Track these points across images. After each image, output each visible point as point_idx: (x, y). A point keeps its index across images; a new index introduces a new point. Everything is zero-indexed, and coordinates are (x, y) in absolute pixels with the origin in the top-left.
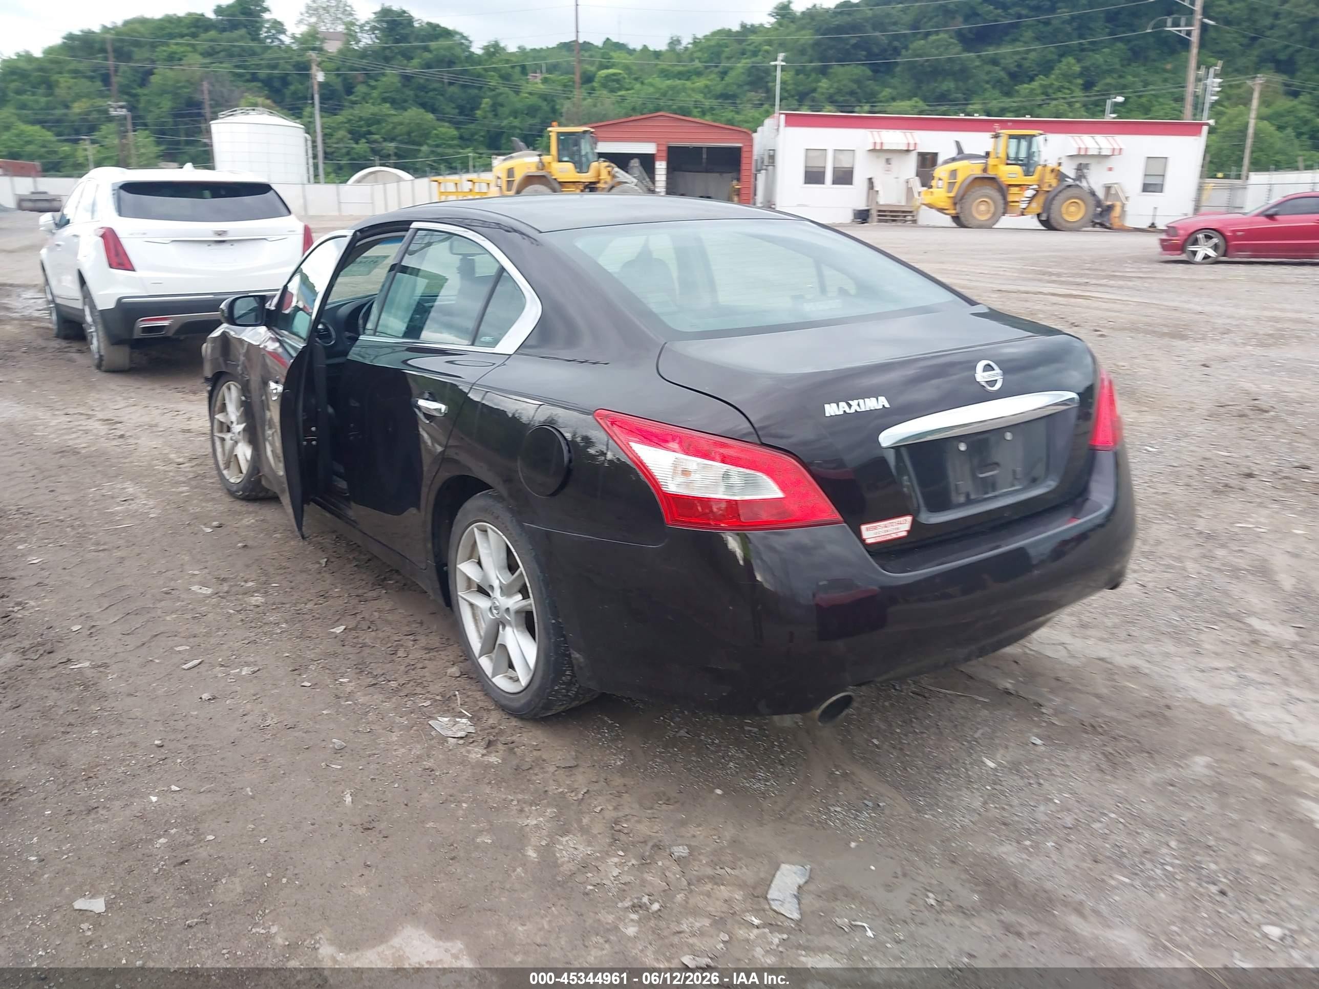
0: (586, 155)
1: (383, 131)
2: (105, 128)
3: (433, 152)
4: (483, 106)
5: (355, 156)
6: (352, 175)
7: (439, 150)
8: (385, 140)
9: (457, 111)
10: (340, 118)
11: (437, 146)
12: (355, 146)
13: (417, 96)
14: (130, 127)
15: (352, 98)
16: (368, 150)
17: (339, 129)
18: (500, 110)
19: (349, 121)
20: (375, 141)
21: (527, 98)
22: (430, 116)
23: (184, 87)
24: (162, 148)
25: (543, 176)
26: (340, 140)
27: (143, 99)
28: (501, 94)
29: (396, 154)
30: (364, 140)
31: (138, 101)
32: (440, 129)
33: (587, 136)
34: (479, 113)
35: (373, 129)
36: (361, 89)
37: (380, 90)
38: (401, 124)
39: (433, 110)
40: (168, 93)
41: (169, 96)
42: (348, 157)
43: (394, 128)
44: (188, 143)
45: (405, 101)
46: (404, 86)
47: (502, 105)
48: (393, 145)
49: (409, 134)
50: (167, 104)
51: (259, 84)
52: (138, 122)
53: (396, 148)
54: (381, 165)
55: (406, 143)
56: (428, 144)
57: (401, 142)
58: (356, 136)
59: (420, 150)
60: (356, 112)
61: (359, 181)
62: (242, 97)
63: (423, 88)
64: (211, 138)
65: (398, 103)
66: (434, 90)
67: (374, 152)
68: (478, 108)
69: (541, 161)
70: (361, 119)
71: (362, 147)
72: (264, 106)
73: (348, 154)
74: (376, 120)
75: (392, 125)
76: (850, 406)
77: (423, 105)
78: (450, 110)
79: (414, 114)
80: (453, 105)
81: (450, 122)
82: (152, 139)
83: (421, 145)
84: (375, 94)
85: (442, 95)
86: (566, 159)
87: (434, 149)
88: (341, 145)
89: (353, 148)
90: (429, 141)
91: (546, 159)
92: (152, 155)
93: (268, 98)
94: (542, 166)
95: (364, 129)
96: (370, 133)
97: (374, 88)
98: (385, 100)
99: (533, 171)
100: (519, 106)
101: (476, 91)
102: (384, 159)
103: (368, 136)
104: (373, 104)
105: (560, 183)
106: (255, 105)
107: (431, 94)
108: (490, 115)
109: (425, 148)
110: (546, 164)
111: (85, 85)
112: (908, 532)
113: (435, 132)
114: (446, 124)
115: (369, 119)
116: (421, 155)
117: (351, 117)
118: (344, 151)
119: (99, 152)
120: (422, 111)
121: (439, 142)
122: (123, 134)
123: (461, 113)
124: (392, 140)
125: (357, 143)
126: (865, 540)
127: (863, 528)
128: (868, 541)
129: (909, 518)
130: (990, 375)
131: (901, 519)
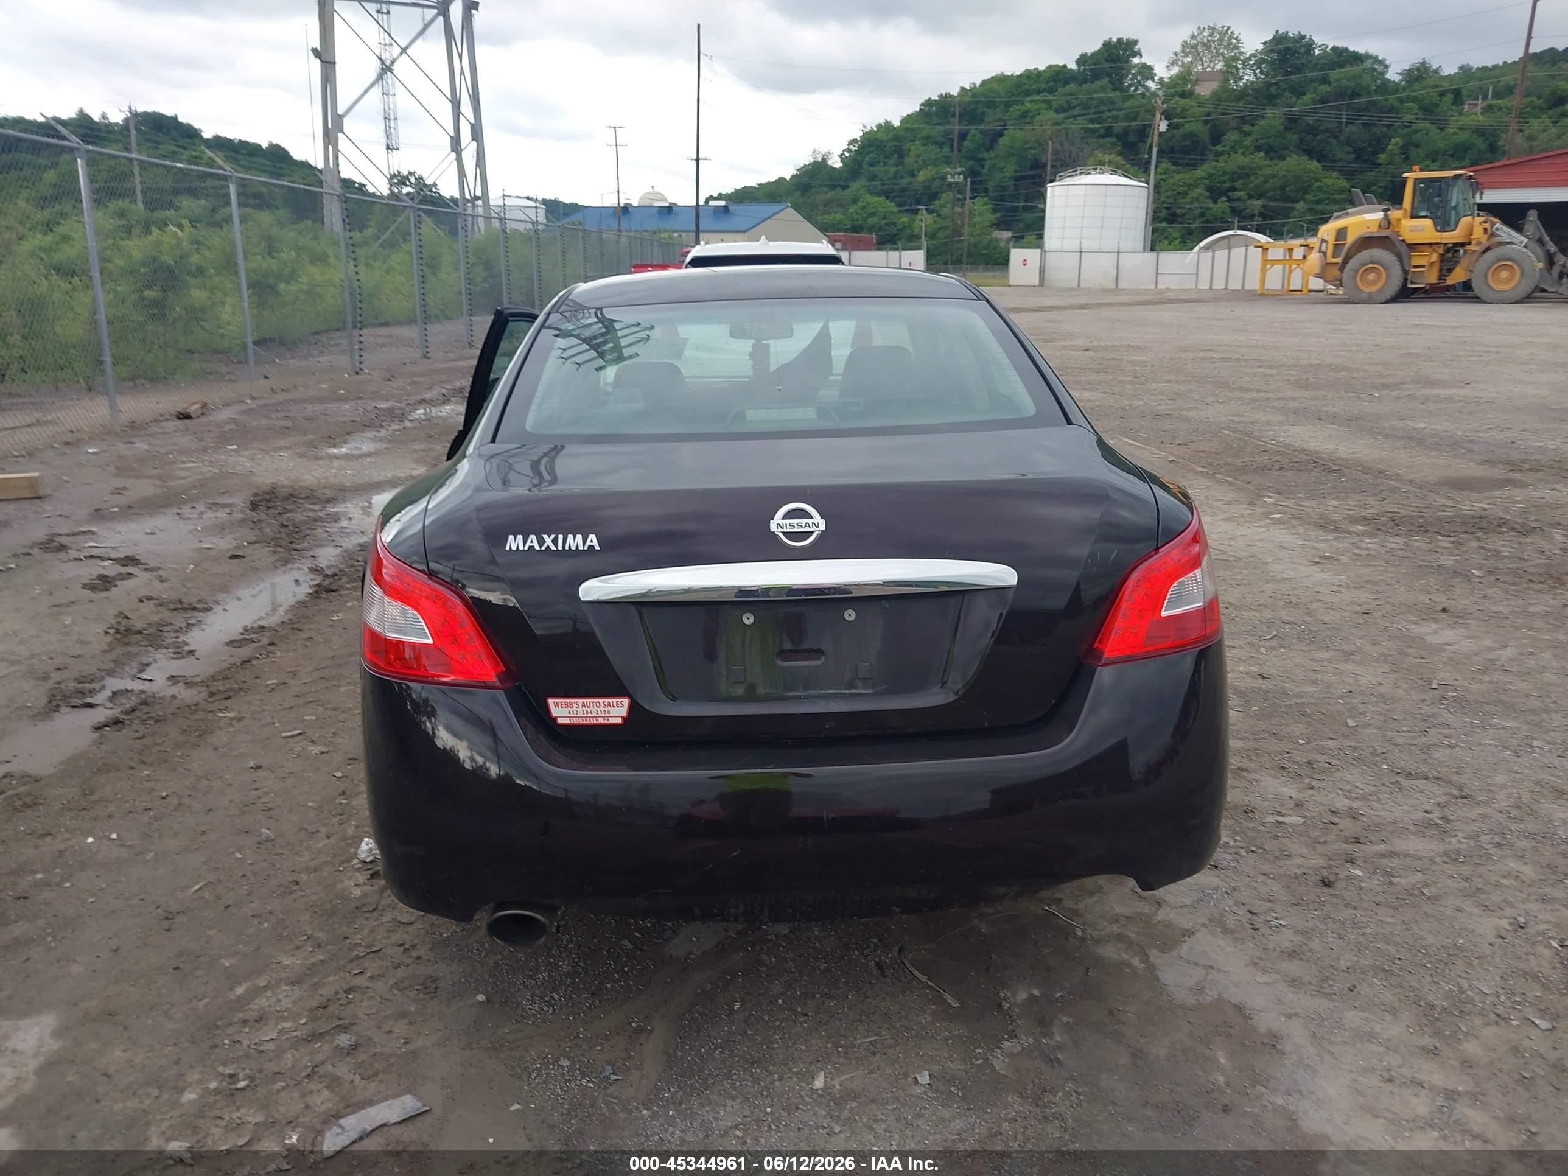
0: (1455, 208)
1: (1251, 185)
2: (946, 197)
3: (1310, 210)
4: (1390, 147)
5: (1211, 218)
6: (1202, 240)
7: (1320, 207)
8: (1250, 197)
9: (1352, 156)
10: (1199, 173)
11: (1319, 202)
12: (1212, 205)
13: (1301, 140)
14: (968, 195)
15: (1219, 148)
16: (1229, 209)
17: (1196, 186)
18: (1414, 152)
19: (1210, 176)
20: (1238, 199)
21: (1455, 134)
22: (1315, 165)
23: (1031, 148)
24: (998, 215)
25: (1387, 237)
26: (1197, 199)
27: (988, 164)
28: (1416, 131)
29: (1261, 214)
30: (1224, 199)
31: (983, 167)
32: (1324, 180)
33: (1460, 182)
34: (1383, 157)
35: (1237, 184)
36: (1231, 136)
37: (1255, 136)
38: (1274, 176)
39: (1321, 157)
40: (1013, 155)
41: (1014, 159)
42: (1202, 219)
43: (1266, 182)
44: (1026, 209)
45: (1286, 148)
46: (1286, 129)
47: (1418, 146)
48: (1260, 203)
49: (1283, 188)
50: (1011, 168)
51: (1113, 140)
52: (979, 187)
53: (1263, 206)
54: (1240, 228)
55: (1276, 200)
56: (1305, 201)
57: (1270, 199)
58: (1215, 194)
59: (1294, 208)
60: (1221, 164)
61: (1207, 248)
62: (1092, 155)
63: (1313, 130)
64: (1045, 203)
65: (1274, 152)
66: (1327, 130)
67: (1235, 212)
68: (1383, 150)
69: (1386, 217)
70: (1225, 173)
71: (1222, 205)
72: (1110, 163)
73: (1202, 215)
74: (1243, 174)
75: (1262, 178)
76: (541, 542)
77: (1310, 153)
78: (1344, 154)
79: (1296, 163)
80: (1350, 149)
81: (1340, 171)
82: (989, 206)
83: (1297, 201)
84: (1247, 142)
85: (1336, 137)
86: (1423, 214)
87: (1313, 206)
88: (1196, 205)
89: (1209, 209)
90: (1307, 197)
91: (1395, 214)
92: (986, 224)
93: (1120, 155)
94: (1387, 223)
95: (1228, 185)
96: (1234, 189)
97: (1249, 134)
98: (1258, 148)
99: (1374, 231)
100: (1441, 144)
101: (1385, 129)
102: (1246, 221)
103: (1230, 194)
104: (1243, 154)
105: (1409, 245)
106: (1102, 164)
107: (1320, 137)
108: (1397, 159)
109: (1300, 206)
110: (1394, 222)
111: (934, 151)
112: (624, 718)
113: (1319, 184)
114: (1335, 174)
115: (1234, 173)
116: (1296, 213)
117: (1213, 172)
118: (1198, 211)
119: (935, 222)
120: (1305, 158)
121: (1322, 196)
122: (962, 202)
123: (1358, 158)
124: (1259, 197)
125: (1215, 202)
126: (555, 719)
127: (551, 702)
128: (560, 721)
129: (626, 702)
130: (797, 525)
131: (614, 701)
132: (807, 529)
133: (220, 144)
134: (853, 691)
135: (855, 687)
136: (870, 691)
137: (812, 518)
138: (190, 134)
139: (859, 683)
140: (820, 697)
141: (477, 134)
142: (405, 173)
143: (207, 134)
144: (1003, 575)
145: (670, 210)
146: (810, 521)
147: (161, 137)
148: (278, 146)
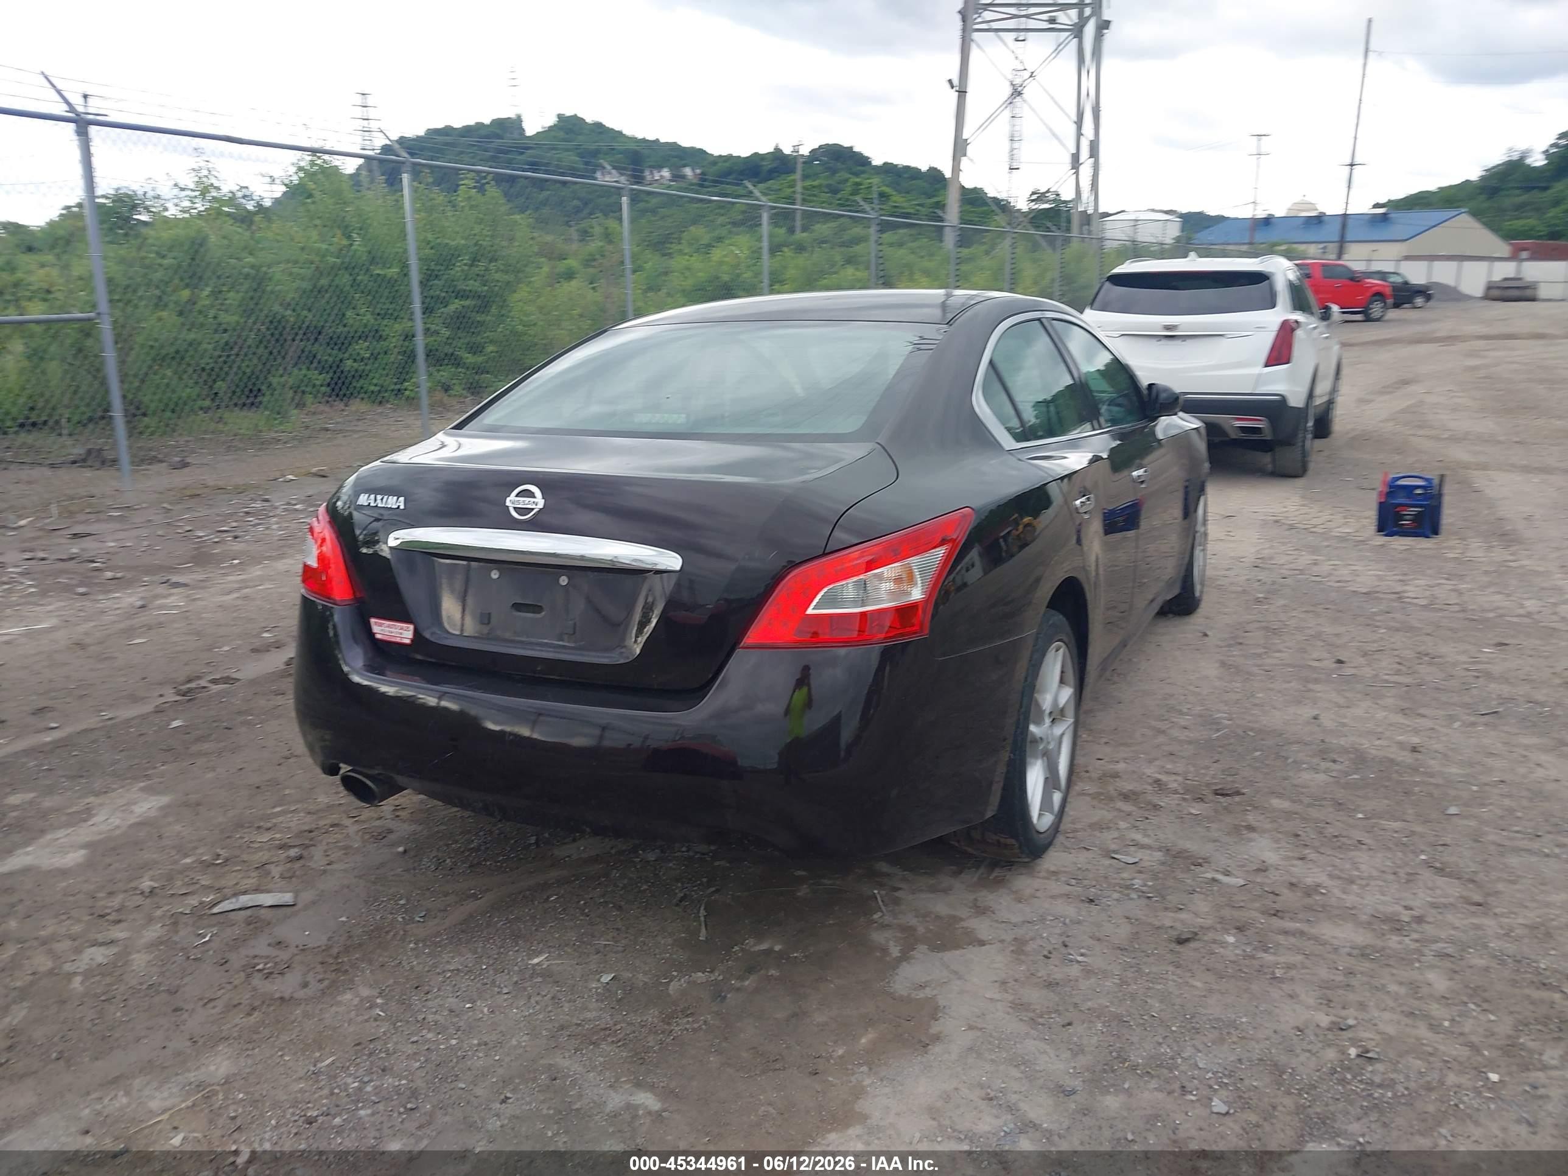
76: (375, 500)
112: (411, 639)
126: (374, 634)
127: (373, 621)
128: (378, 636)
129: (411, 627)
130: (525, 502)
131: (405, 625)
132: (529, 506)
133: (889, 169)
134: (561, 643)
135: (562, 640)
136: (572, 645)
137: (534, 497)
138: (862, 161)
139: (566, 637)
140: (537, 644)
141: (1094, 152)
142: (1043, 190)
143: (877, 161)
144: (672, 561)
145: (1319, 220)
146: (532, 500)
147: (839, 165)
148: (935, 169)
